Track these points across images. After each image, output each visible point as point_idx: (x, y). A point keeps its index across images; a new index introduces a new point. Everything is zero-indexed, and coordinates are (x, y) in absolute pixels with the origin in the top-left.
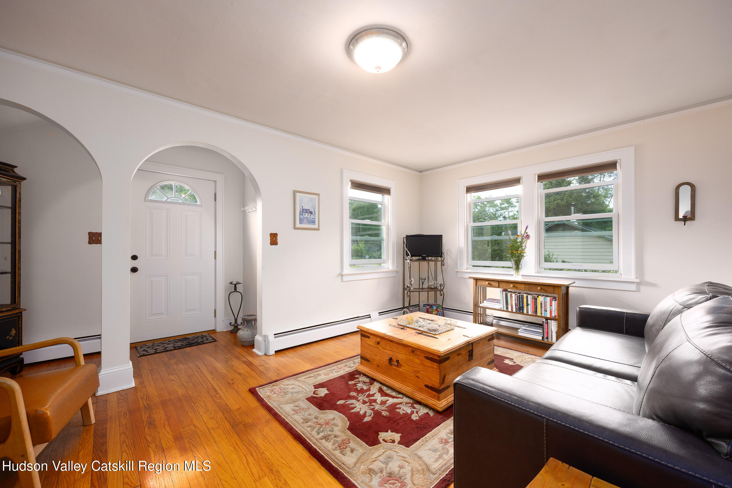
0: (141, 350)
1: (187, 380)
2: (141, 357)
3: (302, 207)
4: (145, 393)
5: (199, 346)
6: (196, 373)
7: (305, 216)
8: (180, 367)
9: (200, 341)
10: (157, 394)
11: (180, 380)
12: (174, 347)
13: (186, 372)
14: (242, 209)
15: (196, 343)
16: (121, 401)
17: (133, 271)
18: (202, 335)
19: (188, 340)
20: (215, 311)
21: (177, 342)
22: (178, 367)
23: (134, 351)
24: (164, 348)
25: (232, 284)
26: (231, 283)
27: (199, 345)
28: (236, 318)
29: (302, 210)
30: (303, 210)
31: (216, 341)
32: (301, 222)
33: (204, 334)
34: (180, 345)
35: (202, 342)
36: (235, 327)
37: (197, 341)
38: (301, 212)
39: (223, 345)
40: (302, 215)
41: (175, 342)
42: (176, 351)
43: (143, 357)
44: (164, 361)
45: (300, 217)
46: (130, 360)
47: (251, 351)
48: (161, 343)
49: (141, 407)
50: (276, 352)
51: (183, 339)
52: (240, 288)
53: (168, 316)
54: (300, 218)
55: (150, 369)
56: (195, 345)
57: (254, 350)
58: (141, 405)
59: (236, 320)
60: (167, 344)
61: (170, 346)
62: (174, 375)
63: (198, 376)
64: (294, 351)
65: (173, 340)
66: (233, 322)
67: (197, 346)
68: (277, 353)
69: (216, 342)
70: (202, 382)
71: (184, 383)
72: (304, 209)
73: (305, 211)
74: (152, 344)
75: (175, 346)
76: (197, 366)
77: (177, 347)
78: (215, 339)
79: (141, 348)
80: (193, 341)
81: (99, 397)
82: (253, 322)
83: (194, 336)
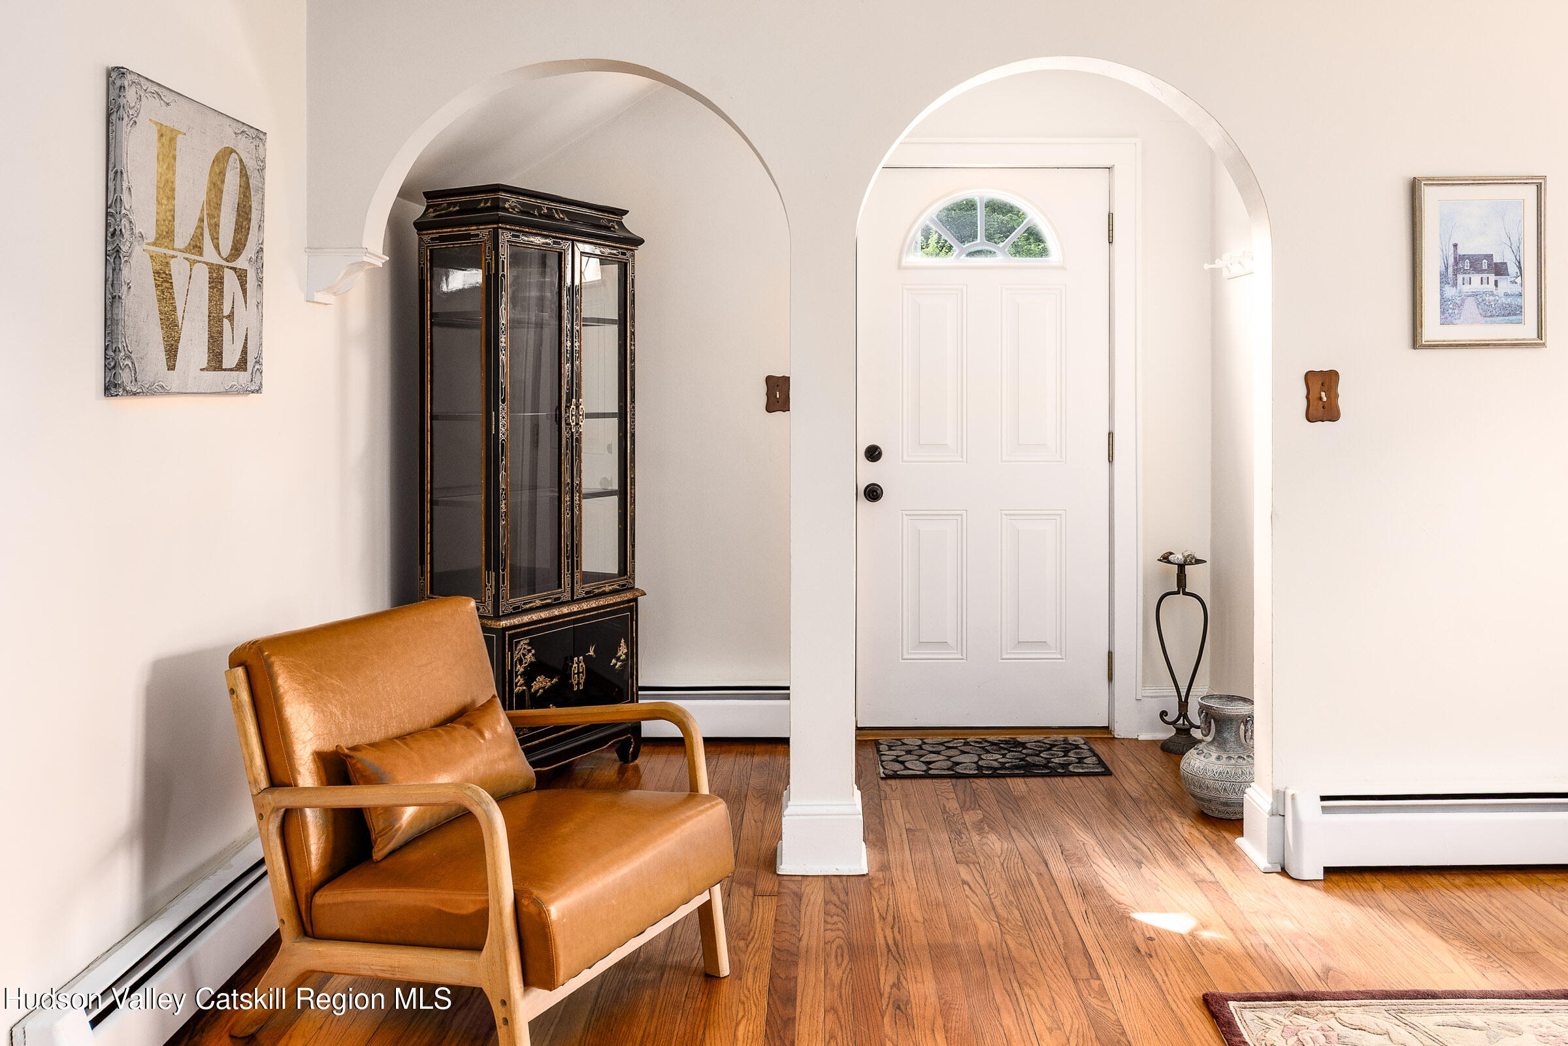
0: (889, 755)
1: (1007, 896)
2: (889, 782)
3: (1455, 246)
4: (891, 903)
5: (1052, 779)
6: (1034, 878)
7: (1467, 288)
8: (989, 842)
9: (1056, 760)
10: (920, 919)
11: (985, 889)
12: (979, 768)
13: (1005, 865)
14: (1207, 266)
15: (1045, 766)
16: (833, 909)
17: (870, 497)
18: (1065, 741)
19: (1020, 752)
20: (1110, 655)
21: (988, 752)
22: (984, 840)
23: (870, 752)
24: (950, 764)
25: (1169, 562)
26: (1166, 559)
27: (1053, 776)
28: (1183, 694)
29: (1451, 261)
30: (1459, 259)
31: (1107, 773)
32: (1448, 313)
33: (1072, 738)
34: (995, 764)
35: (1063, 766)
36: (1179, 731)
37: (1048, 760)
38: (1450, 270)
39: (1133, 794)
40: (1455, 285)
41: (983, 748)
42: (982, 783)
43: (892, 782)
44: (947, 808)
45: (1442, 295)
46: (855, 787)
47: (1228, 842)
48: (942, 744)
49: (877, 943)
50: (1328, 871)
51: (1006, 742)
52: (1197, 578)
53: (962, 655)
54: (1444, 301)
55: (908, 826)
56: (1043, 775)
57: (1239, 841)
58: (880, 940)
59: (1183, 705)
60: (958, 753)
61: (967, 761)
62: (972, 866)
63: (1040, 893)
64: (1412, 888)
65: (976, 742)
66: (1173, 714)
67: (1048, 779)
68: (1335, 878)
69: (1109, 777)
70: (1049, 918)
71: (997, 902)
72: (1463, 258)
73: (1467, 264)
74: (920, 742)
75: (980, 763)
76: (1040, 853)
77: (988, 768)
78: (1108, 764)
79: (890, 748)
80: (1037, 758)
81: (785, 878)
82: (1242, 727)
83: (1040, 738)
